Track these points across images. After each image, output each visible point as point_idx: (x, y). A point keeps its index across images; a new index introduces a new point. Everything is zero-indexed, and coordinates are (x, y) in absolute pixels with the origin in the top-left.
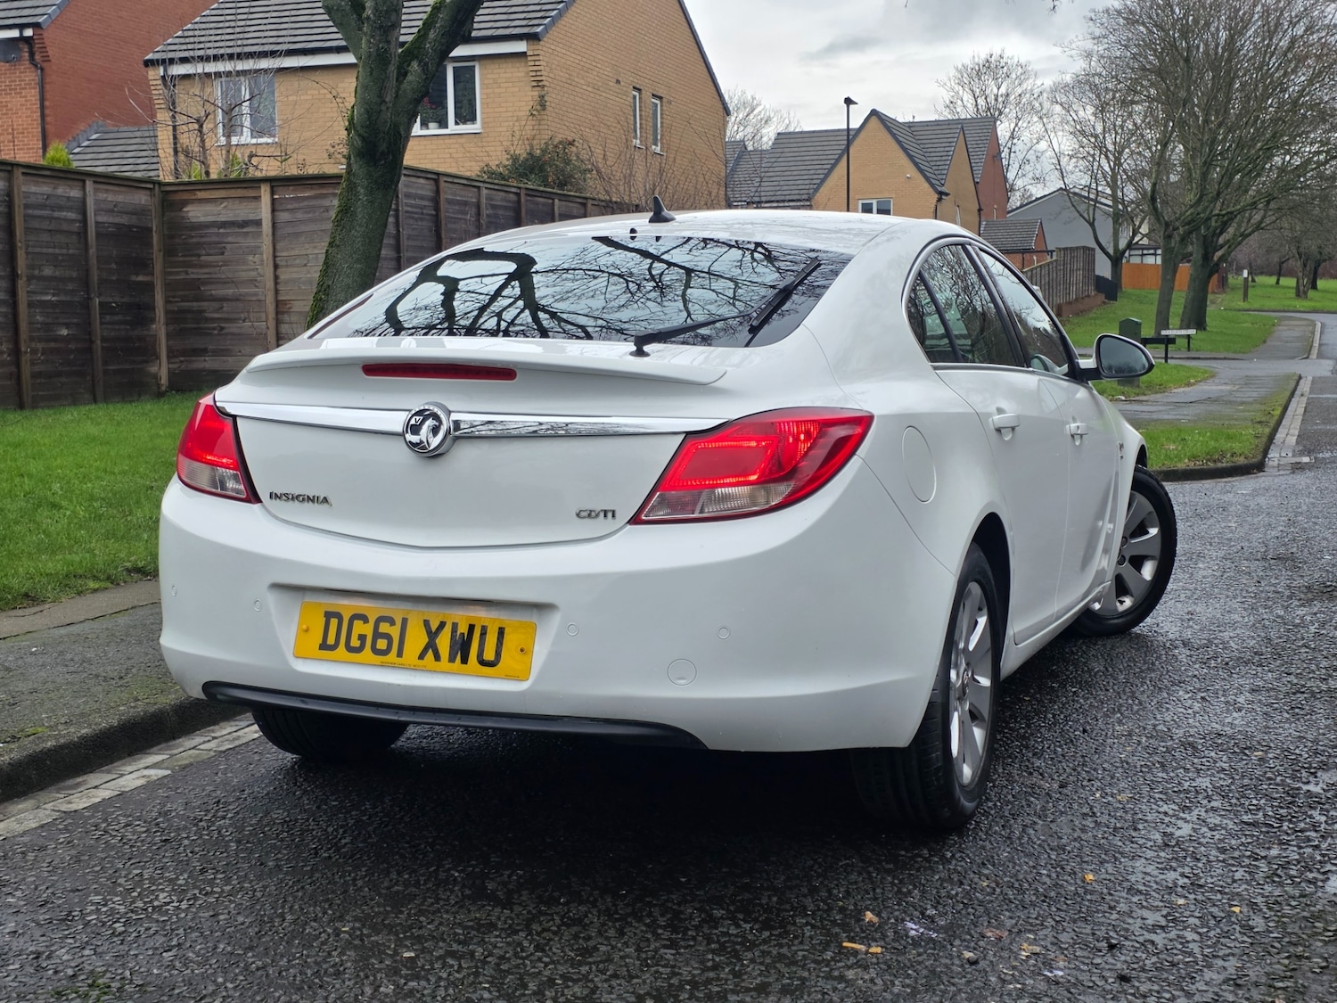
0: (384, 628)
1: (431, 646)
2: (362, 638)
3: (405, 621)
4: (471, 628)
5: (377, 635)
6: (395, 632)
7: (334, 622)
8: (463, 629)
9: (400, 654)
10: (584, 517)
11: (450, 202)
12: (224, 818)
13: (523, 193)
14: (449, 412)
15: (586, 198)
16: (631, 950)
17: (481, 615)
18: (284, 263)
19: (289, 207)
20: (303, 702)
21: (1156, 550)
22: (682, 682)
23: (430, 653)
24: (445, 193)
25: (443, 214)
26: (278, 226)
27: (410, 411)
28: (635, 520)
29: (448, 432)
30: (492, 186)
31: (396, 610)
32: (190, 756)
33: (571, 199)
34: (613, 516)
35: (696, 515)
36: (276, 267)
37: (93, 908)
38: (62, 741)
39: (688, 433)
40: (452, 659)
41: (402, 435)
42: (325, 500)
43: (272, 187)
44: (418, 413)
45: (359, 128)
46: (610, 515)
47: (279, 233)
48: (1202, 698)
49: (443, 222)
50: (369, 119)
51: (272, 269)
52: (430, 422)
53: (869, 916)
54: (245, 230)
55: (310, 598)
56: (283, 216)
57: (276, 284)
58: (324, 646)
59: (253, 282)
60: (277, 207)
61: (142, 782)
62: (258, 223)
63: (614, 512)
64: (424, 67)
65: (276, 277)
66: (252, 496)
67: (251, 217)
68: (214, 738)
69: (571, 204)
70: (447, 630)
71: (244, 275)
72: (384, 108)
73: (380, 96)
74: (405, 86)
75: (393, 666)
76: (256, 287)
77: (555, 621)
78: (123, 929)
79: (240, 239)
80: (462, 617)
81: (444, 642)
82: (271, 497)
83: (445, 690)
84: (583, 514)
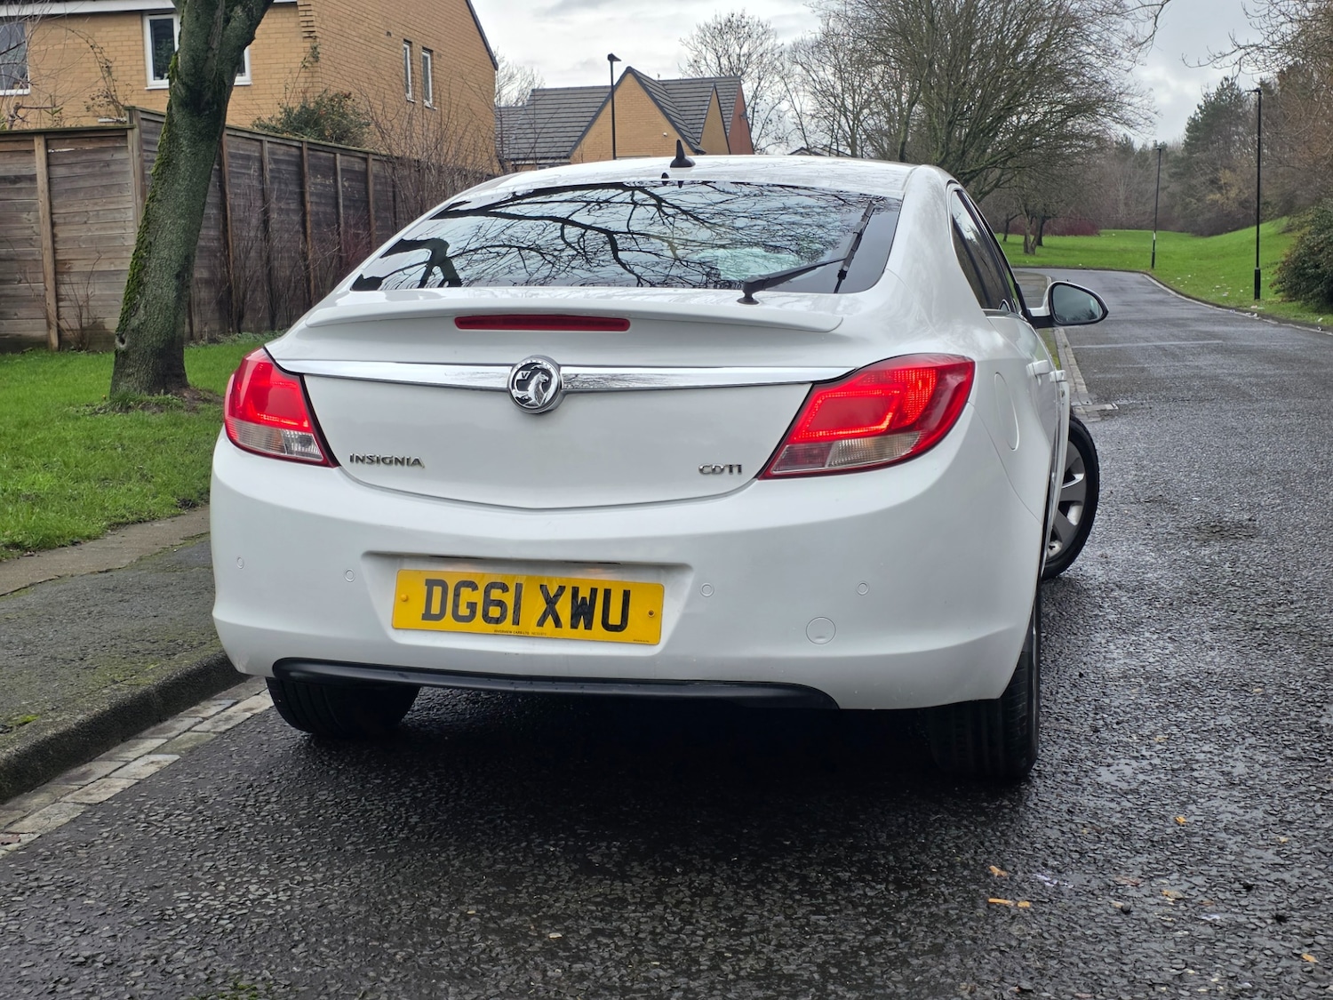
0: (496, 594)
1: (550, 612)
2: (472, 606)
3: (519, 587)
4: (594, 591)
5: (488, 603)
6: (509, 599)
7: (437, 591)
8: (584, 593)
9: (516, 622)
10: (709, 473)
11: (233, 156)
12: (268, 802)
13: (305, 146)
14: (559, 367)
15: (367, 153)
16: (781, 918)
17: (602, 579)
18: (61, 221)
19: (66, 161)
20: (402, 676)
21: (1081, 496)
22: (821, 640)
23: (550, 619)
24: (228, 147)
25: (226, 169)
26: (54, 181)
27: (513, 365)
28: (764, 474)
29: (559, 387)
30: (274, 140)
31: (510, 577)
32: (190, 739)
33: (353, 153)
34: (740, 471)
35: (826, 468)
36: (53, 225)
37: (186, 905)
38: (61, 729)
39: (814, 383)
40: (574, 626)
41: (507, 391)
42: (417, 462)
43: (46, 141)
44: (523, 368)
45: (183, 76)
46: (735, 470)
47: (55, 188)
48: (1169, 638)
49: (227, 177)
50: (195, 67)
51: (49, 227)
52: (539, 377)
53: (996, 870)
54: (18, 186)
55: (409, 566)
56: (59, 172)
57: (54, 242)
58: (427, 616)
59: (29, 241)
60: (53, 161)
61: (153, 769)
62: (32, 178)
63: (740, 466)
64: (249, 12)
65: (54, 236)
66: (330, 460)
67: (25, 172)
68: (205, 719)
69: (352, 159)
70: (567, 595)
71: (18, 234)
72: (210, 55)
73: (207, 43)
74: (228, 32)
75: (507, 634)
76: (33, 246)
77: (688, 580)
78: (231, 926)
79: (13, 196)
80: (585, 581)
81: (564, 608)
82: (352, 460)
83: (568, 657)
84: (706, 470)
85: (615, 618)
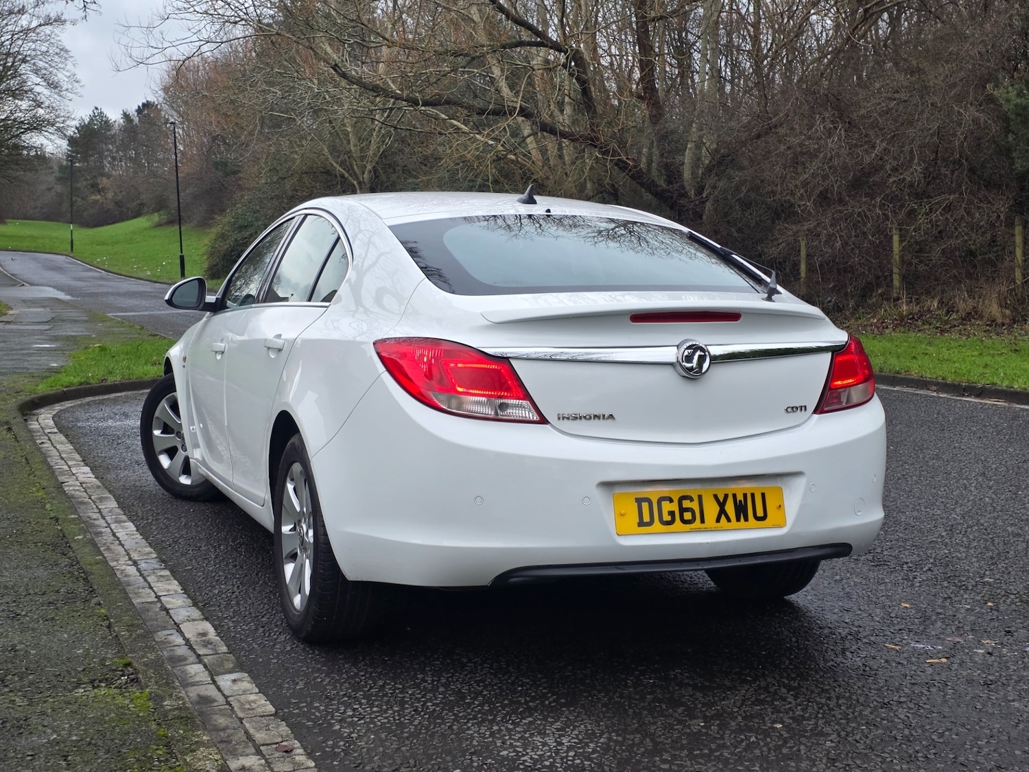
0: (686, 504)
1: (722, 512)
2: (672, 513)
3: (700, 497)
4: (745, 495)
5: (683, 510)
6: (695, 505)
7: (645, 506)
8: (740, 497)
9: (703, 521)
10: (790, 412)
17: (748, 487)
22: (859, 513)
23: (723, 518)
28: (819, 410)
31: (693, 491)
34: (806, 410)
35: (845, 405)
40: (738, 520)
42: (611, 416)
46: (803, 409)
52: (698, 353)
55: (618, 490)
58: (641, 523)
63: (805, 407)
66: (543, 420)
70: (730, 499)
75: (699, 531)
77: (800, 484)
80: (740, 489)
81: (730, 508)
82: (559, 419)
83: (737, 542)
84: (789, 410)
85: (760, 513)
